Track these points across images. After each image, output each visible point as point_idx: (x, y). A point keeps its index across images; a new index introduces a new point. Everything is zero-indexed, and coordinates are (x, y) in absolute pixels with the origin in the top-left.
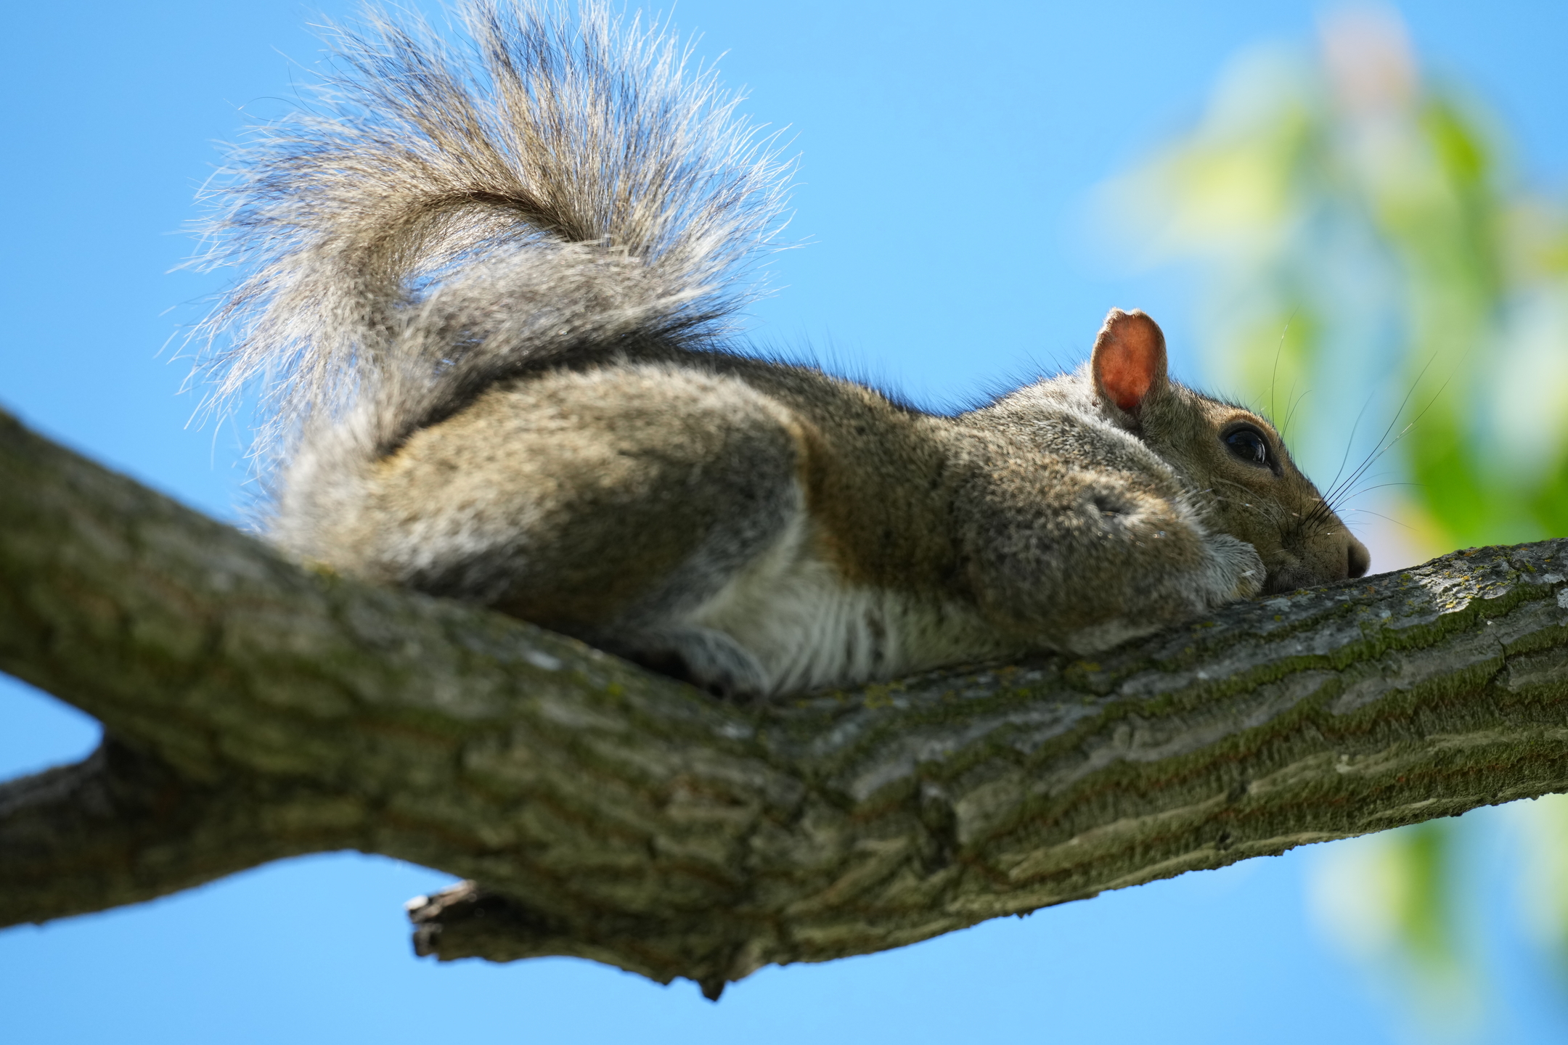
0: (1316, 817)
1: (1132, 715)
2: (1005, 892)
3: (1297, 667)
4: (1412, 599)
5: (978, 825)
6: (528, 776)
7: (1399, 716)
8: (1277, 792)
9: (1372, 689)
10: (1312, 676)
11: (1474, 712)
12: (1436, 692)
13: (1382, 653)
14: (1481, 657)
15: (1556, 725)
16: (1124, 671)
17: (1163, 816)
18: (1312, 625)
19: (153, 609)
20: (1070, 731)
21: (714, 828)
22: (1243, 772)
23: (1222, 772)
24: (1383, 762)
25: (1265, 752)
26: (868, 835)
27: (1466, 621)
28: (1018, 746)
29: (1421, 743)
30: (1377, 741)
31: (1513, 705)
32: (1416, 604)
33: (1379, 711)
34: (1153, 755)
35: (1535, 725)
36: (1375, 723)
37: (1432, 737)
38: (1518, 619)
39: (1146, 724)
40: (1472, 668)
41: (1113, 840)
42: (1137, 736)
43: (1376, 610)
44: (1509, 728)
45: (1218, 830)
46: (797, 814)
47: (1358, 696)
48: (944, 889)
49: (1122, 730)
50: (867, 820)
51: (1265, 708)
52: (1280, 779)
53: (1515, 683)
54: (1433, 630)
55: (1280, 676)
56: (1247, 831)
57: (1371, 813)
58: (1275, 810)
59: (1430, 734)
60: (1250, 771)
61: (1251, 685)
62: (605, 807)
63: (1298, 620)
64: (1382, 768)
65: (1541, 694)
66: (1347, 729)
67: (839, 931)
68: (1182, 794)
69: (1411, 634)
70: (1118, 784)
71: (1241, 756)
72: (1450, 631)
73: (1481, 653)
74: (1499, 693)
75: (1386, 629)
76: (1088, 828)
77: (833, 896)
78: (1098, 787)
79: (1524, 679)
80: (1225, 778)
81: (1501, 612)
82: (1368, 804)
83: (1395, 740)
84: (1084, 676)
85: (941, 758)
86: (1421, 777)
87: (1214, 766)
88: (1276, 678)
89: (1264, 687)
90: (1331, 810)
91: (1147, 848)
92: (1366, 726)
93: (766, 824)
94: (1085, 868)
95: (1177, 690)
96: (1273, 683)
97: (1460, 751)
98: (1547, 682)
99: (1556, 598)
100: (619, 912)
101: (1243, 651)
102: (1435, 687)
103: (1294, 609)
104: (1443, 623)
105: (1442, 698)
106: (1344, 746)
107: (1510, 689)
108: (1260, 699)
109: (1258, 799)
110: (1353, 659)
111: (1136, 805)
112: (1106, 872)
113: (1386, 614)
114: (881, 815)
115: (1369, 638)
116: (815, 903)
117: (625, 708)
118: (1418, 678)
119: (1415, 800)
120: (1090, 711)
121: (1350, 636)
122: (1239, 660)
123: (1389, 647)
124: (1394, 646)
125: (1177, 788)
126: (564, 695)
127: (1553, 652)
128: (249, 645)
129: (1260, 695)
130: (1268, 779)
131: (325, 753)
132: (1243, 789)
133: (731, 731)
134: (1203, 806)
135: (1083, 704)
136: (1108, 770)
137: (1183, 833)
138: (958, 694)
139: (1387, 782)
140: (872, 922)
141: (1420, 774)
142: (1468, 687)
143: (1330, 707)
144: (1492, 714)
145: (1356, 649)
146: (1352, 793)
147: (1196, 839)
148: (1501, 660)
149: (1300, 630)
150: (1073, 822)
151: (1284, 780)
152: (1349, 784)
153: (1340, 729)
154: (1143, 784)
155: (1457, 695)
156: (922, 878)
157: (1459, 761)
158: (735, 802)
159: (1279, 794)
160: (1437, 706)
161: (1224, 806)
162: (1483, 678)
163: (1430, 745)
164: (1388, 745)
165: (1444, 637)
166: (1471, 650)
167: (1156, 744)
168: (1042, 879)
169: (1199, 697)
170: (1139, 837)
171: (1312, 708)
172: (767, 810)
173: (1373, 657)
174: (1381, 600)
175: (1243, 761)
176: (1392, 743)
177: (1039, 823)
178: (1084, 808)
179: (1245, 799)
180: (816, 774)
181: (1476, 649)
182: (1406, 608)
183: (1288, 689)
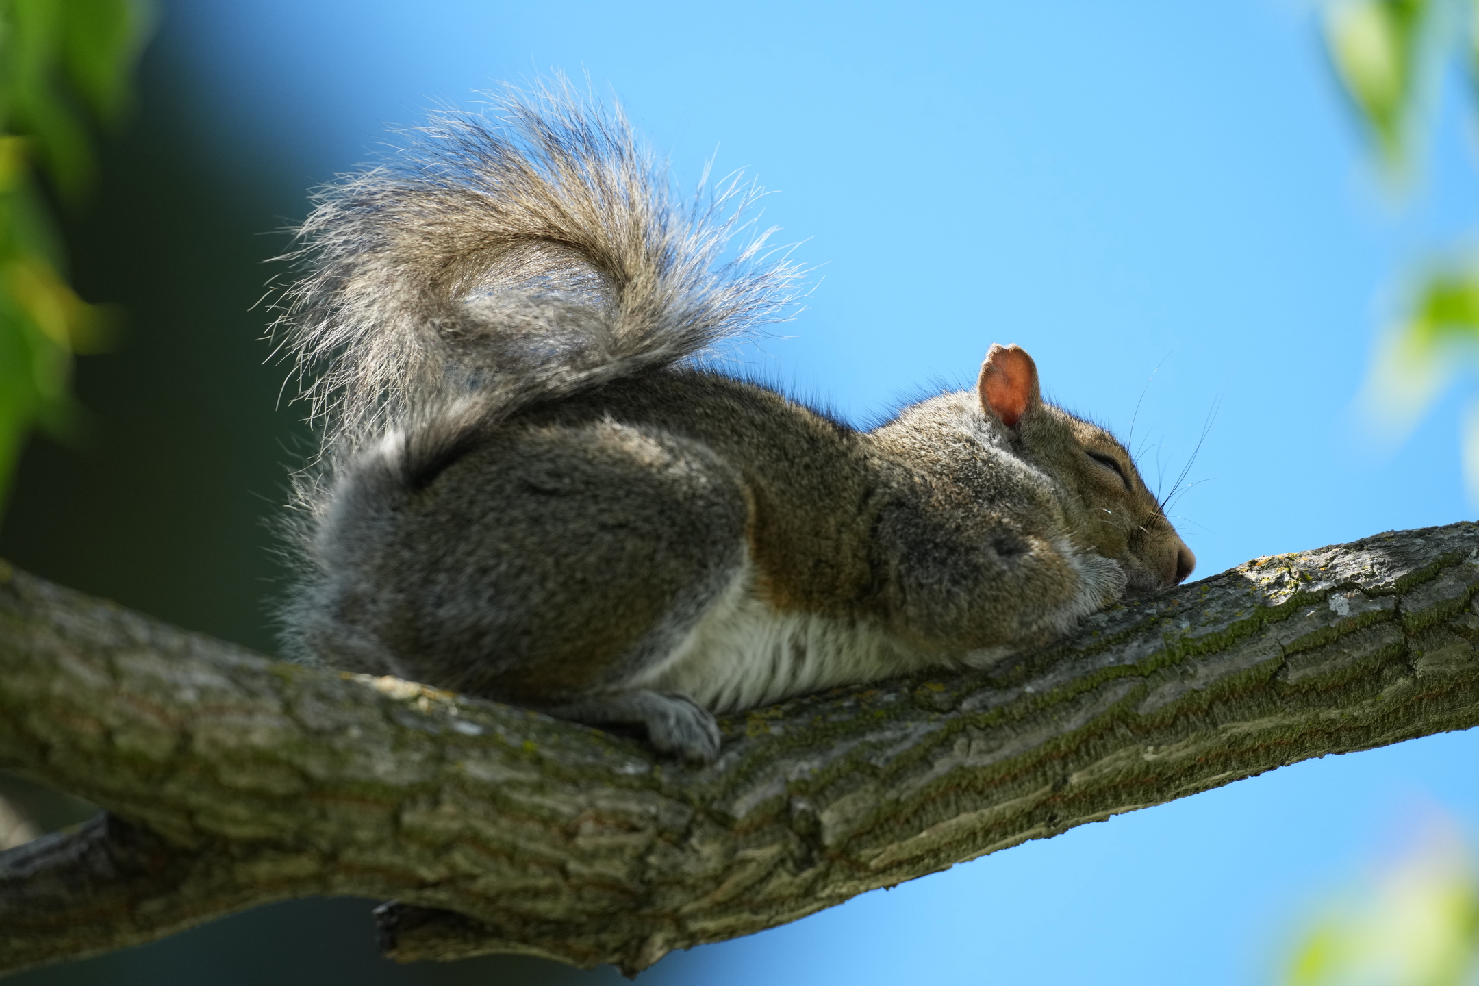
0: (1130, 794)
1: (970, 727)
2: (868, 877)
3: (1110, 676)
4: (1208, 610)
5: (840, 828)
6: (456, 826)
7: (1196, 710)
8: (1095, 779)
9: (1173, 691)
10: (1122, 684)
11: (1259, 703)
12: (1227, 689)
13: (1182, 659)
14: (1265, 658)
15: (1330, 707)
16: (964, 690)
17: (997, 808)
18: (1125, 639)
19: (131, 723)
20: (918, 744)
21: (617, 851)
22: (1065, 766)
23: (1047, 769)
24: (1183, 749)
25: (1083, 749)
26: (748, 846)
27: (1252, 626)
28: (873, 761)
29: (1215, 731)
30: (1177, 733)
31: (1292, 694)
32: (1211, 614)
33: (1179, 708)
34: (987, 760)
35: (1311, 709)
36: (1176, 718)
37: (1224, 726)
38: (1296, 623)
39: (981, 734)
40: (1257, 667)
41: (957, 830)
42: (974, 745)
43: (1178, 621)
44: (1289, 713)
45: (1046, 813)
46: (687, 834)
47: (1161, 697)
48: (815, 881)
49: (961, 741)
50: (747, 833)
51: (1082, 713)
52: (1096, 770)
53: (1293, 677)
54: (1224, 636)
55: (1095, 685)
56: (1072, 810)
57: (1177, 788)
58: (1095, 792)
59: (1222, 723)
60: (1071, 766)
61: (1070, 695)
62: (522, 843)
63: (1112, 635)
64: (1183, 753)
65: (1316, 684)
66: (1152, 725)
67: (728, 920)
68: (1013, 789)
69: (1206, 641)
70: (959, 785)
71: (1062, 754)
72: (1239, 636)
73: (1264, 654)
74: (1280, 685)
75: (1185, 639)
76: (934, 823)
77: (719, 895)
78: (941, 790)
79: (1301, 673)
80: (1050, 773)
81: (1282, 617)
82: (1174, 781)
83: (1193, 731)
84: (930, 697)
85: (808, 777)
86: (1218, 756)
87: (1041, 763)
88: (1092, 687)
89: (1082, 695)
90: (1142, 788)
91: (987, 832)
92: (1168, 721)
93: (660, 843)
94: (935, 853)
95: (1007, 704)
96: (1089, 691)
97: (1249, 734)
98: (1320, 674)
99: (1328, 602)
100: (542, 921)
101: (1064, 667)
102: (1226, 685)
103: (1110, 624)
104: (1233, 630)
105: (1232, 693)
106: (1150, 739)
107: (1288, 682)
108: (1079, 706)
109: (1079, 786)
110: (1157, 666)
111: (975, 801)
112: (953, 853)
113: (1185, 625)
114: (758, 828)
115: (1171, 647)
116: (705, 903)
117: (538, 761)
118: (1211, 679)
119: (1214, 774)
120: (933, 727)
121: (1155, 647)
122: (1061, 674)
123: (1188, 653)
124: (1192, 653)
125: (1010, 784)
126: (486, 756)
127: (1325, 649)
128: (213, 743)
129: (1078, 702)
130: (1086, 770)
131: (283, 822)
132: (1065, 781)
133: (630, 769)
134: (1031, 797)
135: (929, 721)
136: (950, 776)
137: (1017, 818)
138: (824, 719)
139: (1187, 764)
140: (755, 912)
141: (1217, 754)
142: (1254, 683)
143: (1137, 708)
144: (1275, 703)
145: (1159, 657)
146: (1159, 774)
147: (1029, 821)
148: (1281, 658)
149: (1114, 643)
150: (921, 821)
151: (1100, 770)
152: (1156, 768)
153: (1146, 726)
154: (979, 784)
155: (1245, 690)
156: (795, 875)
157: (1249, 743)
158: (633, 829)
159: (1097, 781)
160: (1228, 700)
161: (1050, 795)
162: (1266, 675)
163: (1223, 732)
164: (1187, 735)
165: (1234, 642)
166: (1256, 652)
167: (990, 751)
168: (900, 864)
169: (1027, 708)
170: (979, 826)
171: (1122, 711)
172: (660, 833)
173: (1174, 663)
174: (1182, 612)
175: (1064, 758)
176: (1190, 734)
177: (892, 823)
178: (930, 808)
179: (1068, 787)
180: (702, 799)
181: (1260, 651)
182: (1203, 619)
183: (1101, 696)
